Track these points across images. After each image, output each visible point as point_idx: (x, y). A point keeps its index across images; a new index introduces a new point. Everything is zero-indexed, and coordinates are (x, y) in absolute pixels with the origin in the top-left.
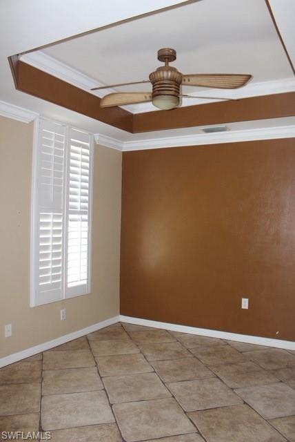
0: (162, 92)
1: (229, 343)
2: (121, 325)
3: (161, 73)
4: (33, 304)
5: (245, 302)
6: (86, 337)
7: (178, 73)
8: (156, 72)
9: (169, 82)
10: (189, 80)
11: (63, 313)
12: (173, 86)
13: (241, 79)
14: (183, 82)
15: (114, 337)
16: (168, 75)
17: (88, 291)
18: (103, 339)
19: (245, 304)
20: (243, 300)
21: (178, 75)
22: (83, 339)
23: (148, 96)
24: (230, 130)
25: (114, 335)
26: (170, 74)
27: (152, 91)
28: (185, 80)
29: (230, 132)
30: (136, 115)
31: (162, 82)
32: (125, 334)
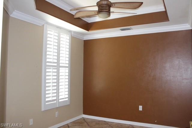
0: (103, 10)
1: (134, 126)
2: (84, 119)
3: (102, 2)
4: (43, 110)
5: (141, 107)
6: (67, 125)
7: (110, 2)
8: (100, 1)
9: (106, 6)
10: (115, 5)
11: (57, 113)
12: (107, 7)
13: (138, 4)
14: (112, 6)
15: (81, 125)
16: (105, 3)
17: (68, 103)
18: (75, 126)
19: (141, 108)
20: (140, 106)
21: (110, 3)
22: (66, 126)
23: (96, 12)
24: (132, 29)
25: (81, 124)
26: (106, 2)
27: (98, 10)
28: (113, 5)
29: (132, 30)
30: (90, 23)
31: (102, 6)
32: (86, 123)
